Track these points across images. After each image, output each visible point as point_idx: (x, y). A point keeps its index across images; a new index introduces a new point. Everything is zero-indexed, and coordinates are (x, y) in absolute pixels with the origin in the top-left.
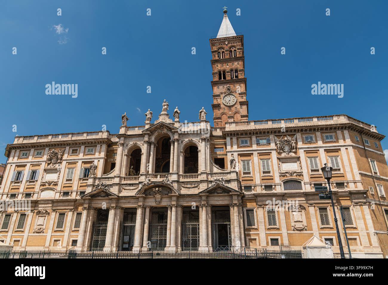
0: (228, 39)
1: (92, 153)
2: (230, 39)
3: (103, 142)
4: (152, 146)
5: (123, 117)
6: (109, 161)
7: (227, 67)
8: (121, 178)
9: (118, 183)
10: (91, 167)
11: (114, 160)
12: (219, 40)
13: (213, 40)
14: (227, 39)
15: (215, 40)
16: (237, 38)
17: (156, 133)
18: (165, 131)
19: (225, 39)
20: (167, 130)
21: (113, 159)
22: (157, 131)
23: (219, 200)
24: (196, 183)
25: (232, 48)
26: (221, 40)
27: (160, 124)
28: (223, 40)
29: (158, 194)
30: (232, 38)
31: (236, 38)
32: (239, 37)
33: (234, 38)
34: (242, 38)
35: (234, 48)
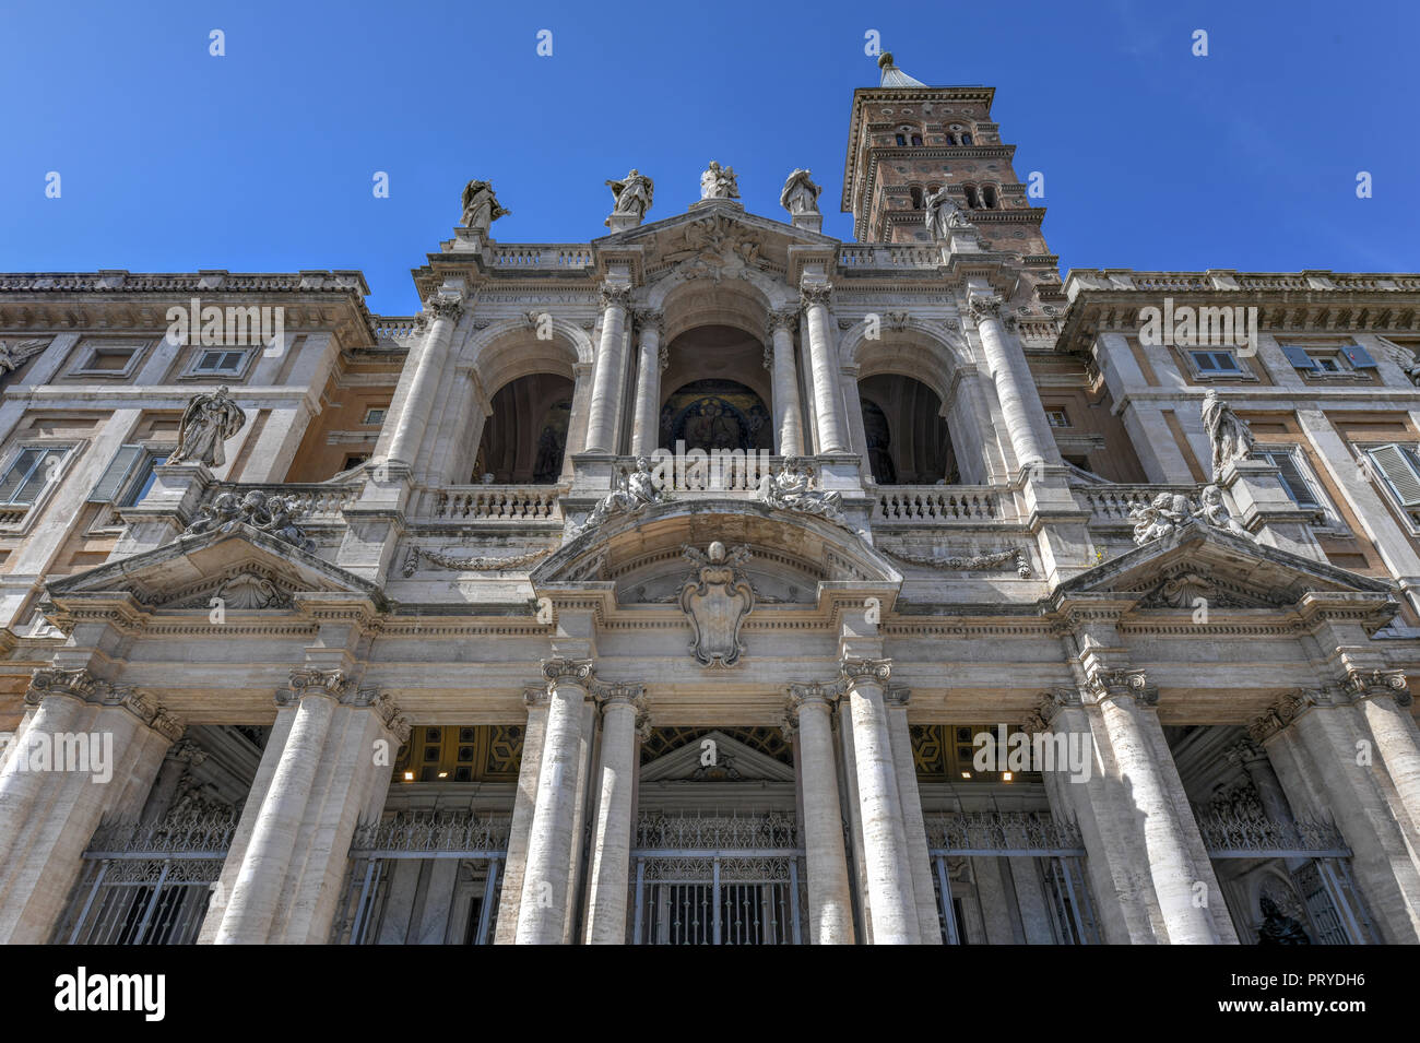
0: (933, 97)
1: (227, 372)
2: (941, 97)
3: (323, 319)
4: (651, 338)
5: (471, 193)
6: (332, 442)
7: (946, 175)
8: (417, 494)
9: (391, 513)
10: (198, 407)
11: (366, 437)
12: (896, 98)
13: (872, 93)
14: (929, 97)
15: (880, 97)
16: (971, 97)
17: (672, 276)
18: (733, 265)
19: (918, 98)
20: (746, 265)
21: (363, 434)
22: (683, 267)
23: (1204, 656)
24: (998, 540)
25: (951, 127)
26: (903, 98)
27: (710, 222)
28: (911, 98)
29: (721, 589)
30: (949, 97)
31: (963, 97)
32: (978, 96)
33: (956, 97)
34: (989, 99)
35: (958, 126)
